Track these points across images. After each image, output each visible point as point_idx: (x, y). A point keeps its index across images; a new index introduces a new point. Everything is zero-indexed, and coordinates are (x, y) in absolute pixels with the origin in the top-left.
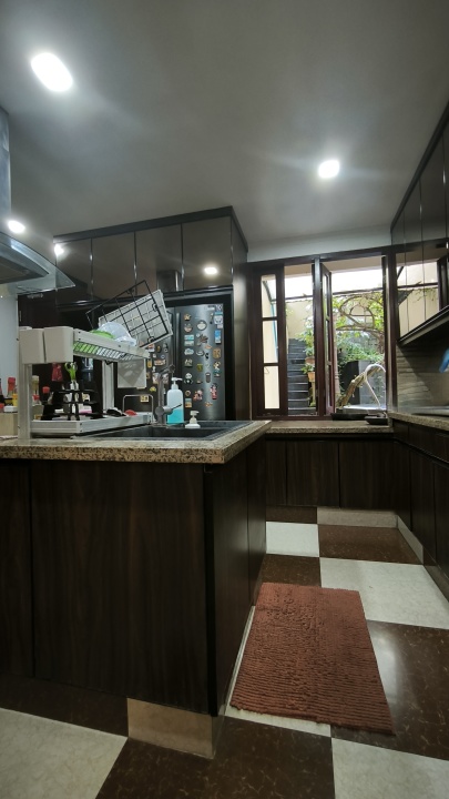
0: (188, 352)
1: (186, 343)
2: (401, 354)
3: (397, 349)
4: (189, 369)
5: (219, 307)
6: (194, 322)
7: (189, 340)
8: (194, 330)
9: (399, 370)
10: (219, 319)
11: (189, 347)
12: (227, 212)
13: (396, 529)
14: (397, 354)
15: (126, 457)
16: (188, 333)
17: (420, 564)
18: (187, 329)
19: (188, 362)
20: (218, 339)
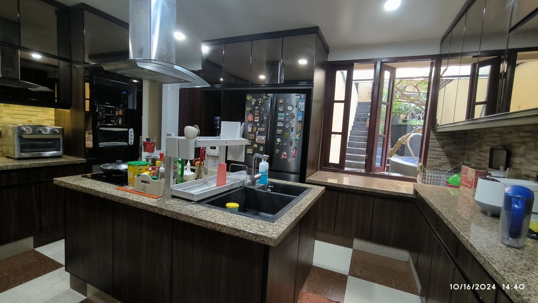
0: (280, 124)
1: (279, 118)
2: (434, 137)
3: (432, 133)
4: (280, 136)
5: (303, 96)
6: (285, 105)
7: (281, 116)
8: (285, 110)
9: (430, 148)
10: (302, 104)
11: (281, 121)
12: (315, 30)
13: (408, 263)
14: (431, 137)
15: (222, 230)
16: (282, 112)
17: (417, 294)
18: (280, 109)
19: (279, 131)
20: (300, 118)
